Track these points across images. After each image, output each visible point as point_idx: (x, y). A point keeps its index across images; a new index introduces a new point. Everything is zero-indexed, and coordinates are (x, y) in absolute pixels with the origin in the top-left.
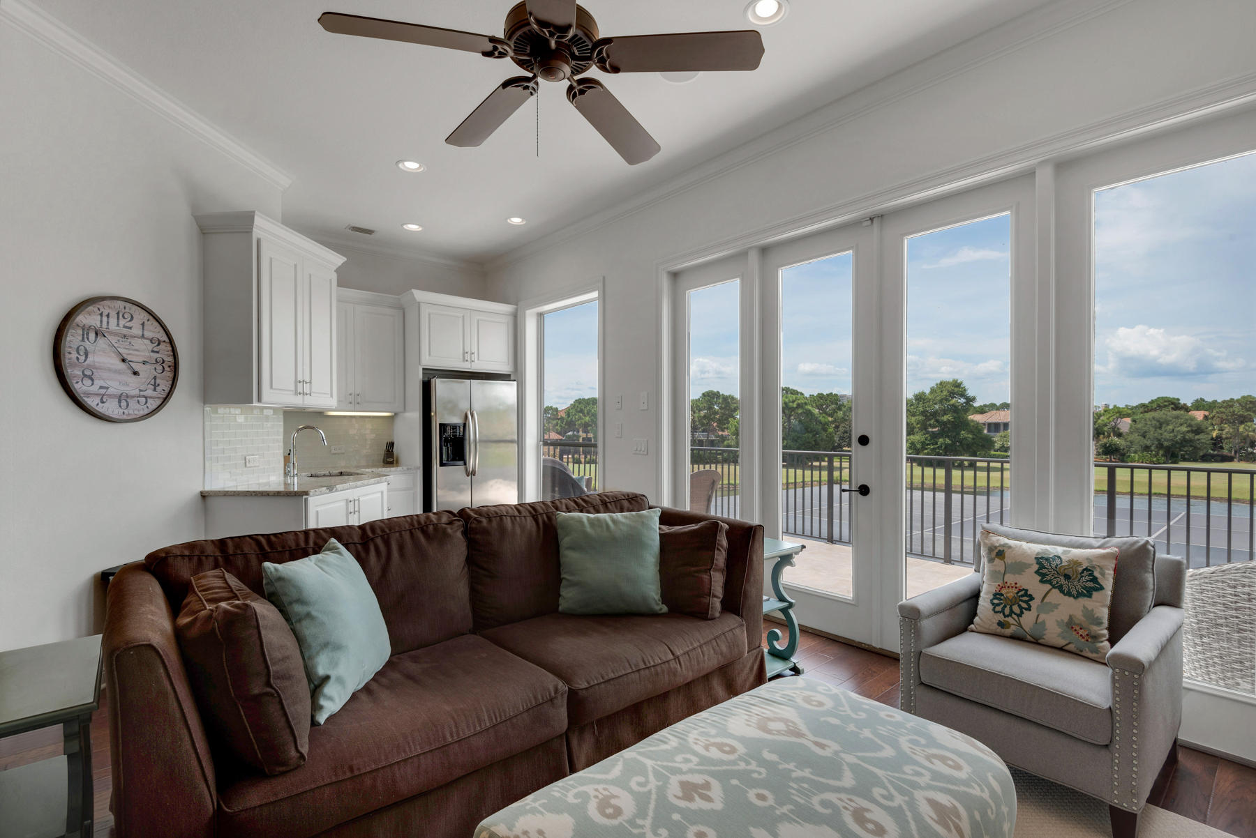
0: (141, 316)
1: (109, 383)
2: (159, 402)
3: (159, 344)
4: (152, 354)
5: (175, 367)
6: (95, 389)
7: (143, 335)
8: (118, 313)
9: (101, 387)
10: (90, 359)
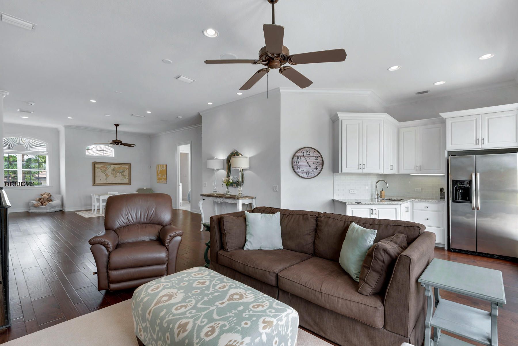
0: (312, 151)
1: (304, 169)
2: (318, 173)
3: (318, 157)
4: (316, 160)
5: (323, 163)
6: (300, 171)
7: (313, 156)
8: (306, 151)
9: (302, 170)
10: (299, 163)
